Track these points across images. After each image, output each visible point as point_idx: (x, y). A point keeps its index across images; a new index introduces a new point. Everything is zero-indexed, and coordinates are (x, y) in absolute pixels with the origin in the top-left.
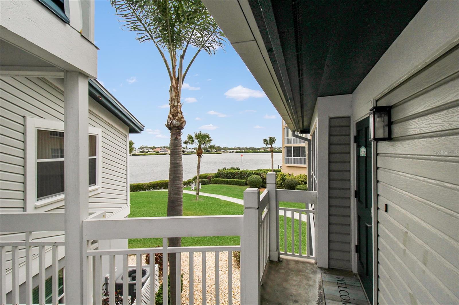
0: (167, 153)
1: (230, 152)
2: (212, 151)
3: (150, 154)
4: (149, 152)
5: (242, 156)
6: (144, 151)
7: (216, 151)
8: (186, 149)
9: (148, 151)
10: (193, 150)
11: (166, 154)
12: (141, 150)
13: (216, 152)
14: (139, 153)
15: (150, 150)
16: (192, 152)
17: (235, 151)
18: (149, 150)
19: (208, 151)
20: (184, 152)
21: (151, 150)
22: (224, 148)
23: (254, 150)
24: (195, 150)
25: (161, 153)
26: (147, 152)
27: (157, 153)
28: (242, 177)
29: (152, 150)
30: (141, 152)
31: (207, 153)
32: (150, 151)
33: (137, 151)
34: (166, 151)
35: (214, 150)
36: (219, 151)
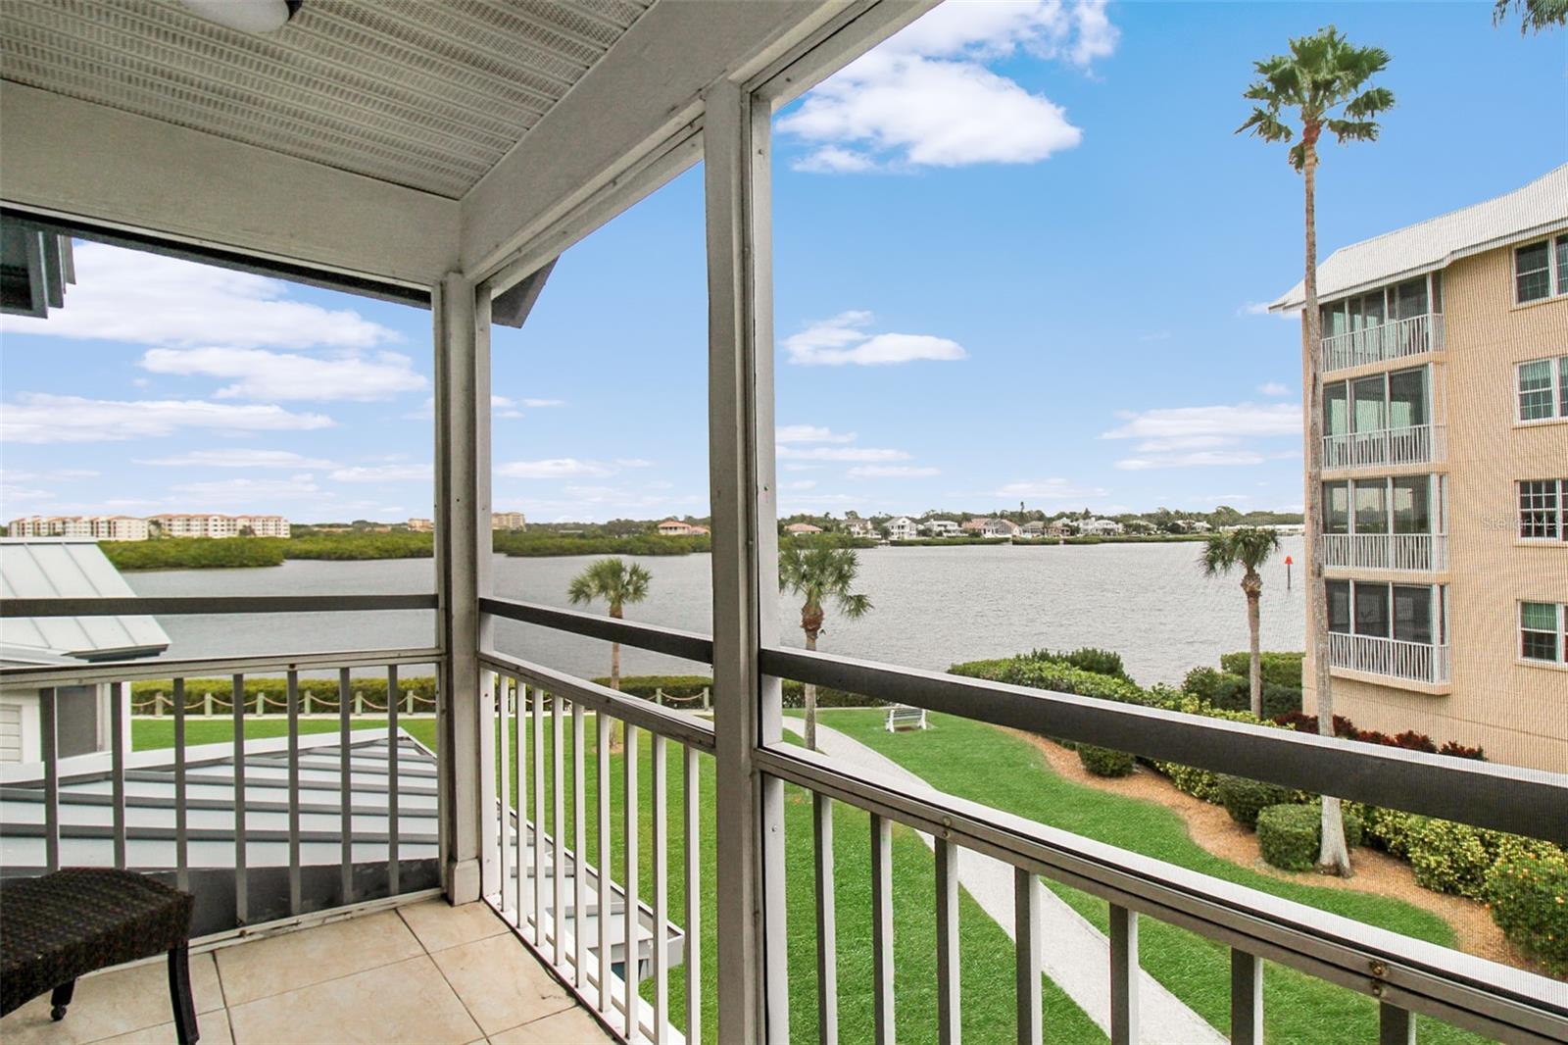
2: (1191, 528)
3: (951, 542)
4: (945, 534)
6: (931, 531)
7: (1209, 530)
8: (1081, 524)
9: (943, 528)
10: (1112, 525)
11: (1007, 540)
12: (921, 527)
14: (914, 538)
15: (949, 528)
16: (1107, 531)
18: (945, 526)
19: (1175, 529)
20: (1072, 534)
21: (952, 526)
22: (1248, 515)
24: (1120, 526)
25: (989, 535)
26: (940, 534)
27: (975, 538)
29: (956, 527)
30: (921, 533)
31: (1171, 536)
32: (949, 532)
33: (907, 530)
34: (1009, 530)
35: (1201, 524)
36: (1227, 527)
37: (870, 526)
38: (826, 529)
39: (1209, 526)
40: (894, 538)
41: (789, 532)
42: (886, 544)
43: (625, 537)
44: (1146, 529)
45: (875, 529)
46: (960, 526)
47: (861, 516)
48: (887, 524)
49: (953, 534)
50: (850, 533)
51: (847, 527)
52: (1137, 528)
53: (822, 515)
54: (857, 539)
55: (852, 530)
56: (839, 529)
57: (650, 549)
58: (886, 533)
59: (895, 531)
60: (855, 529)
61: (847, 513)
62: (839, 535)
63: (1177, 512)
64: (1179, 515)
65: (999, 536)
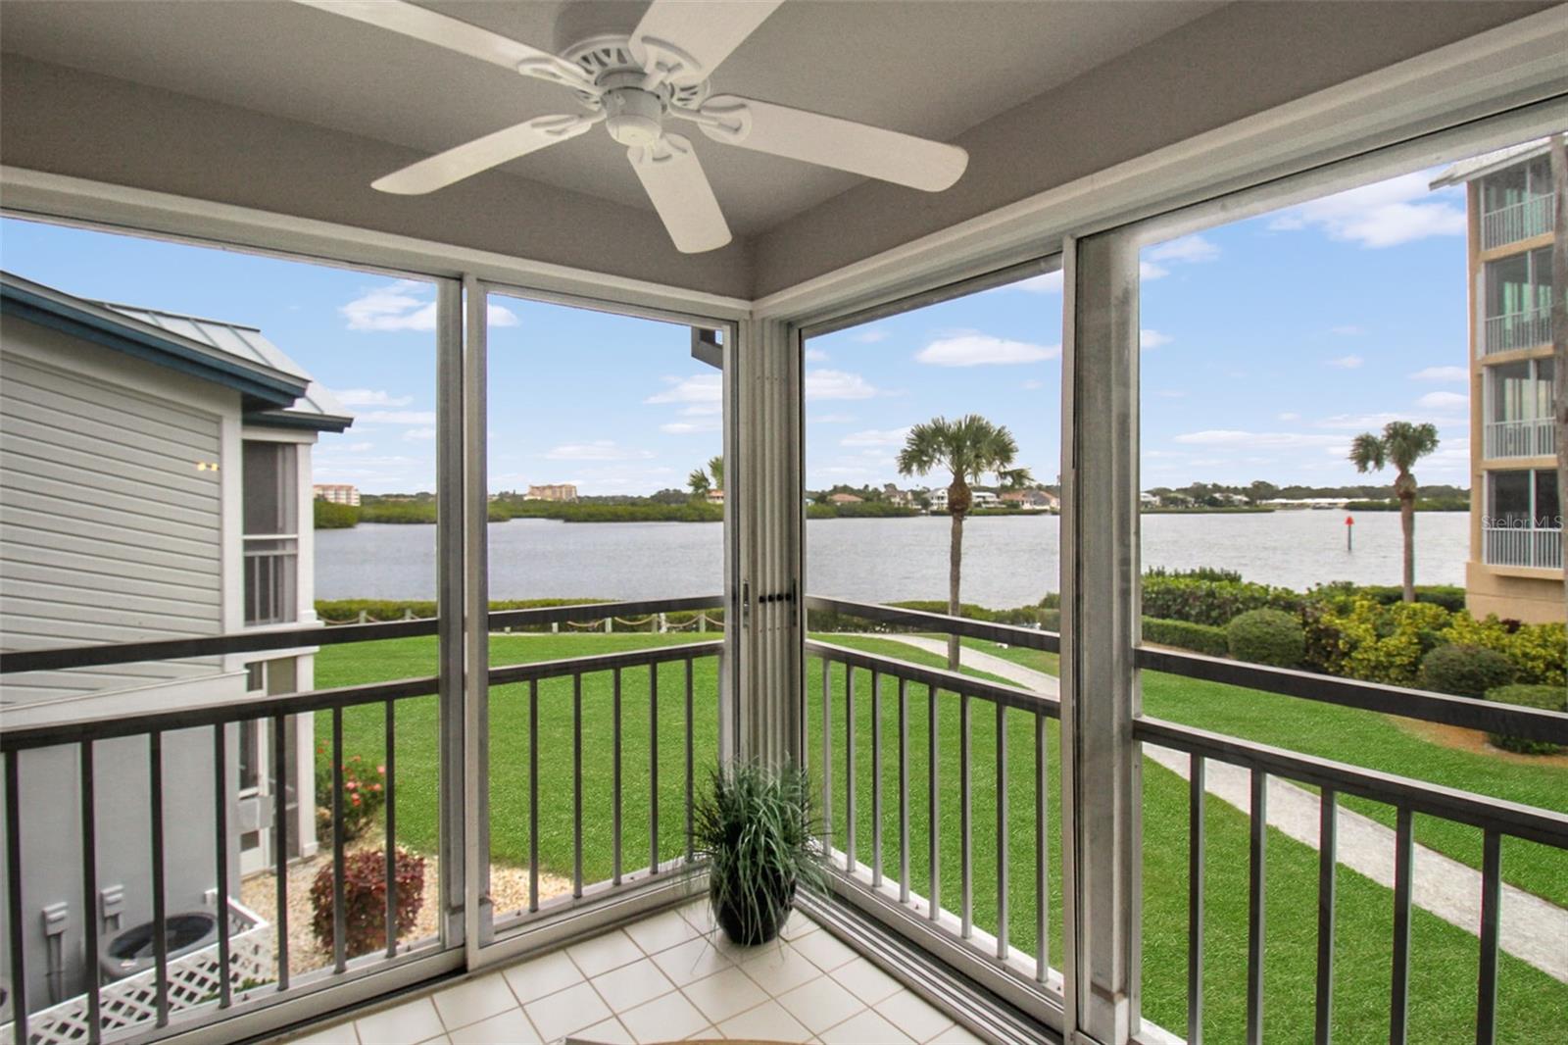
0: (1046, 507)
1: (1316, 507)
2: (1228, 501)
3: (991, 513)
4: (984, 506)
5: (1350, 521)
7: (1246, 503)
9: (981, 500)
11: (1045, 511)
13: (1246, 508)
15: (987, 499)
17: (1345, 501)
18: (984, 497)
19: (1211, 501)
21: (990, 498)
23: (1443, 499)
24: (1156, 500)
25: (1027, 507)
26: (978, 505)
27: (1013, 509)
28: (1214, 614)
29: (995, 499)
31: (1208, 508)
32: (987, 503)
34: (1046, 501)
35: (1239, 497)
36: (1264, 502)
37: (910, 496)
38: (867, 500)
39: (1245, 499)
40: (935, 508)
41: (833, 502)
42: (926, 514)
43: (673, 505)
44: (1184, 502)
45: (915, 499)
46: (998, 497)
47: (899, 488)
48: (927, 495)
49: (992, 505)
50: (890, 503)
51: (888, 498)
52: (1174, 501)
53: (862, 487)
54: (899, 509)
55: (893, 500)
56: (879, 499)
57: (700, 515)
58: (926, 504)
59: (935, 501)
60: (896, 500)
61: (886, 486)
62: (881, 504)
63: (1215, 485)
64: (1217, 488)
65: (1038, 508)
